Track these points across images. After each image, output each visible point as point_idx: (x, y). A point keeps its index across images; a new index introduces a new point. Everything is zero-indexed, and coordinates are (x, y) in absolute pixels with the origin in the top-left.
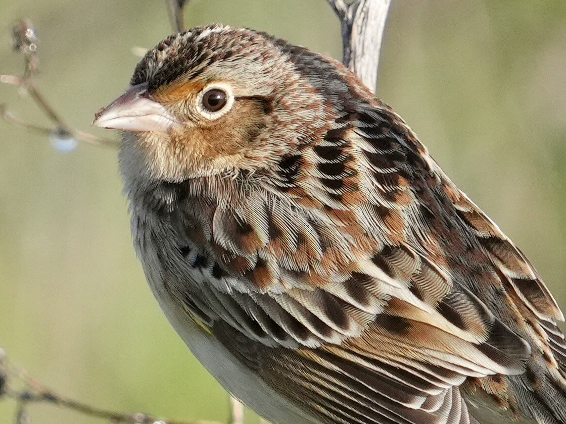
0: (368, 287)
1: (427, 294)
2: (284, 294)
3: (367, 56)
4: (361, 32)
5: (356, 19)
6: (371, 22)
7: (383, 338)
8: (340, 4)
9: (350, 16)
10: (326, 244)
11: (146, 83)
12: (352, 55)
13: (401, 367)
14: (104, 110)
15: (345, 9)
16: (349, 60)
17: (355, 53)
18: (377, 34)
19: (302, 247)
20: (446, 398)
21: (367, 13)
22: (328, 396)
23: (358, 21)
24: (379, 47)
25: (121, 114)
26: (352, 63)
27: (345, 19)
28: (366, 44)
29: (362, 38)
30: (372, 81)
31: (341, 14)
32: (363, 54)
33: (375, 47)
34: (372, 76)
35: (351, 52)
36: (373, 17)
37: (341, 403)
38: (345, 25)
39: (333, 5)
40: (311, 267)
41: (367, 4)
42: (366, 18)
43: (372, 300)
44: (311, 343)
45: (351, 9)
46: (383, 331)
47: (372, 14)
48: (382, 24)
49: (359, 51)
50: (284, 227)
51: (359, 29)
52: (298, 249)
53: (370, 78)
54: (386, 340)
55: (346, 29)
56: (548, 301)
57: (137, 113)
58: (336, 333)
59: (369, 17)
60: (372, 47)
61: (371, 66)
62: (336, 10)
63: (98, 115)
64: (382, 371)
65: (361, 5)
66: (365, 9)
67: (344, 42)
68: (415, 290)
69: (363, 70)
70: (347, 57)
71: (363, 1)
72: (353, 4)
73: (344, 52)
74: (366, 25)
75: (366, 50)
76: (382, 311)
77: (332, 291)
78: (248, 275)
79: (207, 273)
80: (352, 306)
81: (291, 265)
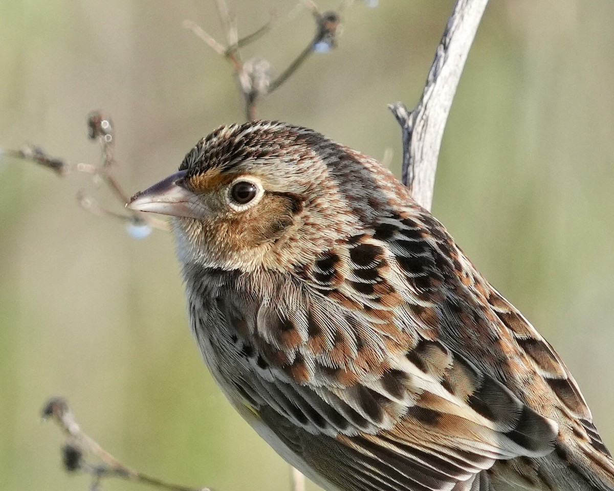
0: (403, 381)
1: (458, 389)
2: (324, 387)
3: (425, 162)
4: (420, 139)
5: (416, 127)
6: (431, 129)
8: (402, 112)
9: (410, 123)
12: (411, 161)
14: (140, 195)
15: (406, 117)
16: (408, 165)
17: (414, 156)
18: (436, 141)
19: (339, 345)
20: (474, 483)
21: (426, 121)
22: (363, 480)
23: (418, 129)
24: (437, 153)
25: (154, 199)
26: (410, 168)
27: (406, 126)
28: (425, 150)
29: (421, 145)
30: (430, 185)
31: (402, 121)
32: (422, 159)
33: (434, 153)
34: (429, 181)
35: (410, 157)
36: (432, 125)
38: (406, 132)
39: (394, 111)
40: (346, 363)
41: (427, 113)
42: (425, 126)
43: (406, 394)
45: (411, 117)
46: (415, 421)
47: (431, 122)
48: (441, 132)
49: (418, 157)
51: (419, 136)
52: (335, 347)
53: (427, 183)
54: (419, 429)
55: (406, 137)
56: (578, 400)
59: (428, 126)
60: (430, 153)
61: (429, 171)
62: (397, 117)
63: (134, 200)
65: (421, 113)
66: (424, 117)
67: (404, 148)
68: (446, 385)
69: (422, 175)
70: (406, 162)
71: (423, 109)
72: (414, 113)
73: (404, 157)
74: (425, 133)
75: (424, 157)
76: (415, 403)
77: (369, 385)
78: (287, 369)
79: (253, 361)
80: (388, 400)
81: (327, 362)
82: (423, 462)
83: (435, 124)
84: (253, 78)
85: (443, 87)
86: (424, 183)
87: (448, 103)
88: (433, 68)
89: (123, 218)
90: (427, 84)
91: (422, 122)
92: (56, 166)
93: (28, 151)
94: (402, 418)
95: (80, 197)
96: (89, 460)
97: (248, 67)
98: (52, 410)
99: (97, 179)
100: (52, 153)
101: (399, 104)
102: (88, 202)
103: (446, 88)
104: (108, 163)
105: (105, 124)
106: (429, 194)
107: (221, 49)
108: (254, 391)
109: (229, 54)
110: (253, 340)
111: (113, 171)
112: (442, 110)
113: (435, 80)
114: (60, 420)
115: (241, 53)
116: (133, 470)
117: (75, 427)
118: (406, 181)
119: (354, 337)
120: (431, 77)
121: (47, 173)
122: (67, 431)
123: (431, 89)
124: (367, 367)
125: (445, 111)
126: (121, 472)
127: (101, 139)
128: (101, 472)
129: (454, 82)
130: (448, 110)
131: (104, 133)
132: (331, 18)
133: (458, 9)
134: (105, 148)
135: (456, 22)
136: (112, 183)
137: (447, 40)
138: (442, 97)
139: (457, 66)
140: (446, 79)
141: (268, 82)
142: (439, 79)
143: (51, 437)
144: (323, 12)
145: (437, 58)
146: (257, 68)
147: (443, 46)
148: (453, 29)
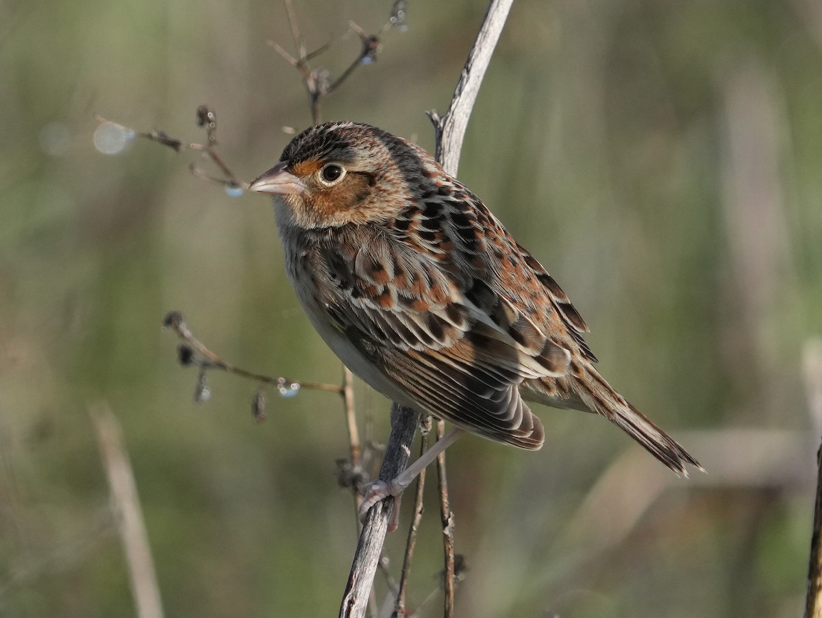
2: (402, 312)
3: (452, 153)
4: (449, 137)
5: (445, 127)
6: (456, 129)
7: (470, 348)
8: (435, 116)
9: (442, 125)
10: (432, 282)
11: (288, 161)
12: (442, 151)
13: (480, 369)
14: (258, 180)
15: (439, 120)
16: (440, 155)
17: (444, 150)
18: (460, 137)
19: (416, 283)
20: (508, 392)
21: (453, 123)
23: (447, 129)
24: (460, 147)
25: (268, 182)
26: (441, 157)
27: (438, 127)
28: (452, 144)
29: (449, 141)
31: (435, 123)
32: (449, 151)
33: (458, 146)
34: (455, 167)
35: (441, 149)
36: (457, 126)
38: (438, 131)
39: (430, 116)
40: (422, 297)
41: (454, 117)
42: (452, 127)
43: (464, 321)
44: (418, 347)
45: (442, 120)
46: (470, 343)
47: (457, 124)
48: (464, 131)
49: (447, 149)
50: (404, 268)
51: (448, 134)
52: (414, 284)
53: (453, 168)
54: (472, 350)
55: (438, 134)
57: (280, 182)
58: (435, 343)
59: (454, 127)
60: (456, 146)
61: (454, 160)
62: (432, 120)
63: (252, 183)
64: (466, 371)
65: (449, 118)
66: (452, 121)
67: (437, 142)
69: (449, 162)
70: (438, 153)
71: (451, 115)
72: (444, 117)
73: (437, 148)
74: (452, 132)
75: (451, 149)
76: (470, 329)
77: (437, 313)
78: (376, 299)
79: (349, 293)
80: (449, 325)
81: (408, 295)
82: (472, 375)
83: (459, 126)
84: (317, 82)
85: (466, 100)
86: (451, 168)
87: (469, 111)
88: (459, 86)
89: (224, 182)
90: (454, 97)
91: (450, 124)
92: (175, 145)
93: (155, 134)
94: (460, 340)
95: (192, 167)
96: (197, 357)
97: (314, 75)
98: (172, 320)
99: (205, 155)
100: (172, 136)
101: (433, 110)
102: (198, 170)
103: (468, 100)
104: (212, 143)
105: (210, 115)
107: (294, 61)
108: (344, 316)
109: (300, 65)
110: (352, 278)
111: (215, 149)
112: (465, 116)
113: (460, 94)
114: (177, 328)
115: (309, 65)
116: (229, 364)
117: (187, 333)
119: (427, 277)
120: (457, 92)
121: (170, 151)
122: (182, 335)
123: (457, 100)
124: (435, 300)
125: (467, 116)
126: (221, 366)
127: (207, 126)
128: (206, 365)
129: (473, 96)
130: (469, 116)
131: (210, 121)
132: (374, 39)
133: (477, 43)
134: (210, 133)
135: (476, 53)
136: (215, 158)
137: (470, 65)
138: (465, 107)
139: (476, 84)
140: (468, 94)
141: (328, 86)
142: (463, 93)
143: (170, 341)
144: (367, 35)
145: (461, 78)
146: (320, 75)
147: (465, 70)
148: (473, 57)
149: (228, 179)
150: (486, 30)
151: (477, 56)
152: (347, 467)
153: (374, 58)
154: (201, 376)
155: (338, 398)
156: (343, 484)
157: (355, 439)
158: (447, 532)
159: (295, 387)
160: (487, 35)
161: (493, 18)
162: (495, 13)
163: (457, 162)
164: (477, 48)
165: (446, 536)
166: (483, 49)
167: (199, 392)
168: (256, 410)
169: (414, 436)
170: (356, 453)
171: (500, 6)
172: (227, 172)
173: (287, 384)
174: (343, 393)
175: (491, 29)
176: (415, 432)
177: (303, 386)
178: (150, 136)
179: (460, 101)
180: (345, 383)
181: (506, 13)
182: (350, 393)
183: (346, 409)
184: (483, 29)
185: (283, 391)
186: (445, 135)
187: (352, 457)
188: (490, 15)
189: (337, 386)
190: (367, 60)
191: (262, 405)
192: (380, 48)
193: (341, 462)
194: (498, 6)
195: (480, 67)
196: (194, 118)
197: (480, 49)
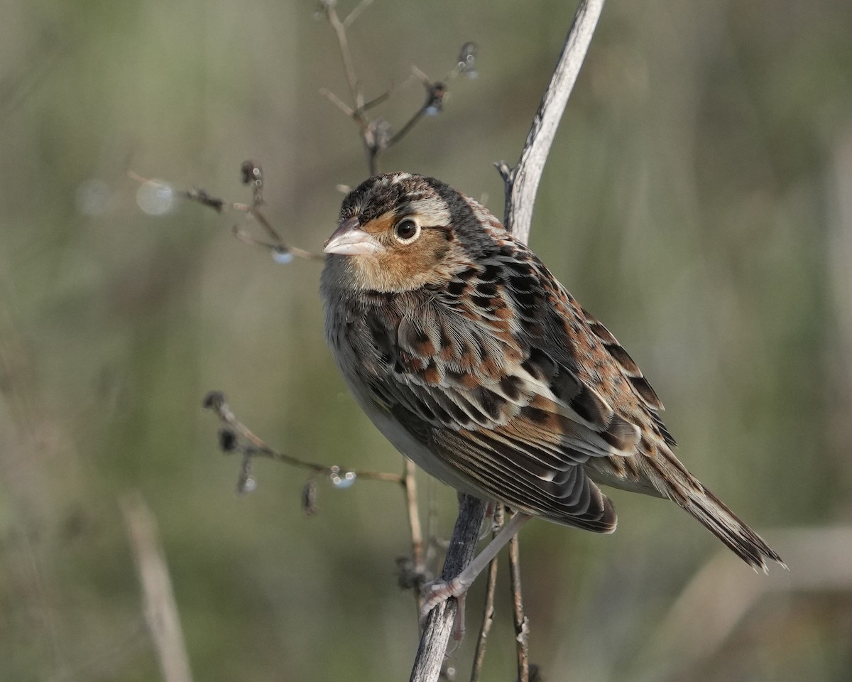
2: (451, 388)
3: (523, 209)
4: (519, 191)
5: (516, 181)
6: (528, 183)
7: (527, 425)
8: (505, 168)
9: (511, 178)
10: (484, 354)
11: (357, 218)
12: (512, 208)
13: (540, 448)
15: (508, 173)
16: (509, 212)
17: (514, 206)
18: (532, 193)
19: (466, 355)
20: (572, 473)
21: (525, 176)
23: (518, 182)
24: (533, 202)
25: (342, 242)
26: (511, 214)
27: (508, 180)
28: (523, 200)
29: (520, 195)
31: (505, 176)
32: (520, 207)
33: (530, 202)
34: (526, 225)
35: (511, 205)
36: (529, 179)
37: (490, 472)
38: (508, 185)
39: (499, 168)
40: (472, 370)
41: (525, 169)
42: (523, 180)
43: (521, 396)
44: (470, 426)
45: (512, 173)
46: (527, 420)
47: (528, 177)
48: (536, 185)
49: (517, 205)
50: (452, 338)
51: (518, 188)
52: (463, 356)
53: (525, 227)
54: (529, 427)
55: (508, 187)
57: (353, 241)
58: (489, 421)
59: (526, 180)
60: (527, 202)
61: (526, 217)
62: (501, 173)
64: (524, 451)
65: (520, 171)
66: (523, 173)
67: (506, 198)
69: (520, 219)
70: (507, 209)
71: (522, 167)
72: (514, 169)
73: (506, 205)
74: (523, 186)
75: (522, 205)
76: (528, 404)
77: (490, 388)
78: (421, 373)
79: (392, 367)
80: (504, 401)
81: (455, 368)
82: (531, 455)
83: (531, 179)
85: (538, 149)
86: (522, 226)
87: (542, 162)
88: (531, 134)
89: (271, 247)
90: (526, 146)
91: (521, 178)
92: (216, 205)
93: (194, 193)
94: (516, 417)
95: (235, 230)
96: (241, 443)
97: (372, 126)
98: (213, 401)
99: (250, 216)
100: (213, 195)
101: (502, 162)
102: (243, 233)
103: (541, 150)
104: (258, 203)
105: (256, 171)
106: (526, 235)
107: (349, 111)
108: (388, 393)
109: (356, 116)
110: (393, 350)
111: (262, 209)
112: (537, 167)
113: (532, 144)
114: (218, 410)
115: (366, 115)
116: (277, 451)
117: (230, 415)
118: (507, 225)
119: (479, 348)
120: (529, 141)
121: (210, 212)
122: (224, 418)
123: (528, 150)
124: (487, 373)
125: (540, 169)
126: (267, 452)
127: (253, 184)
128: (250, 452)
129: (547, 146)
130: (542, 168)
131: (255, 178)
132: (440, 87)
133: (551, 86)
134: (256, 191)
135: (549, 97)
136: (261, 219)
137: (542, 111)
138: (538, 157)
139: (550, 132)
140: (541, 143)
141: (388, 139)
142: (535, 143)
143: (210, 424)
144: (432, 82)
145: (534, 126)
146: (380, 127)
147: (538, 117)
148: (547, 102)
149: (275, 244)
150: (561, 71)
151: (551, 101)
152: (408, 566)
153: (440, 108)
154: (245, 464)
155: (398, 488)
156: (404, 584)
157: (417, 534)
158: (520, 639)
159: (350, 476)
160: (562, 77)
161: (569, 58)
162: (571, 52)
163: (529, 219)
164: (551, 92)
165: (519, 644)
166: (557, 93)
167: (242, 482)
168: (307, 502)
169: (481, 527)
170: (419, 550)
171: (577, 44)
172: (274, 235)
173: (342, 473)
174: (403, 483)
175: (567, 70)
176: (482, 523)
177: (359, 475)
178: (189, 196)
179: (533, 151)
180: (406, 473)
181: (584, 51)
182: (411, 483)
183: (407, 501)
184: (557, 71)
185: (337, 481)
186: (515, 189)
187: (414, 556)
188: (565, 55)
189: (397, 476)
190: (432, 110)
191: (313, 495)
192: (447, 97)
193: (401, 561)
194: (574, 44)
195: (555, 112)
196: (239, 175)
197: (555, 93)
